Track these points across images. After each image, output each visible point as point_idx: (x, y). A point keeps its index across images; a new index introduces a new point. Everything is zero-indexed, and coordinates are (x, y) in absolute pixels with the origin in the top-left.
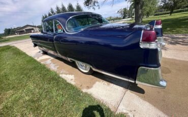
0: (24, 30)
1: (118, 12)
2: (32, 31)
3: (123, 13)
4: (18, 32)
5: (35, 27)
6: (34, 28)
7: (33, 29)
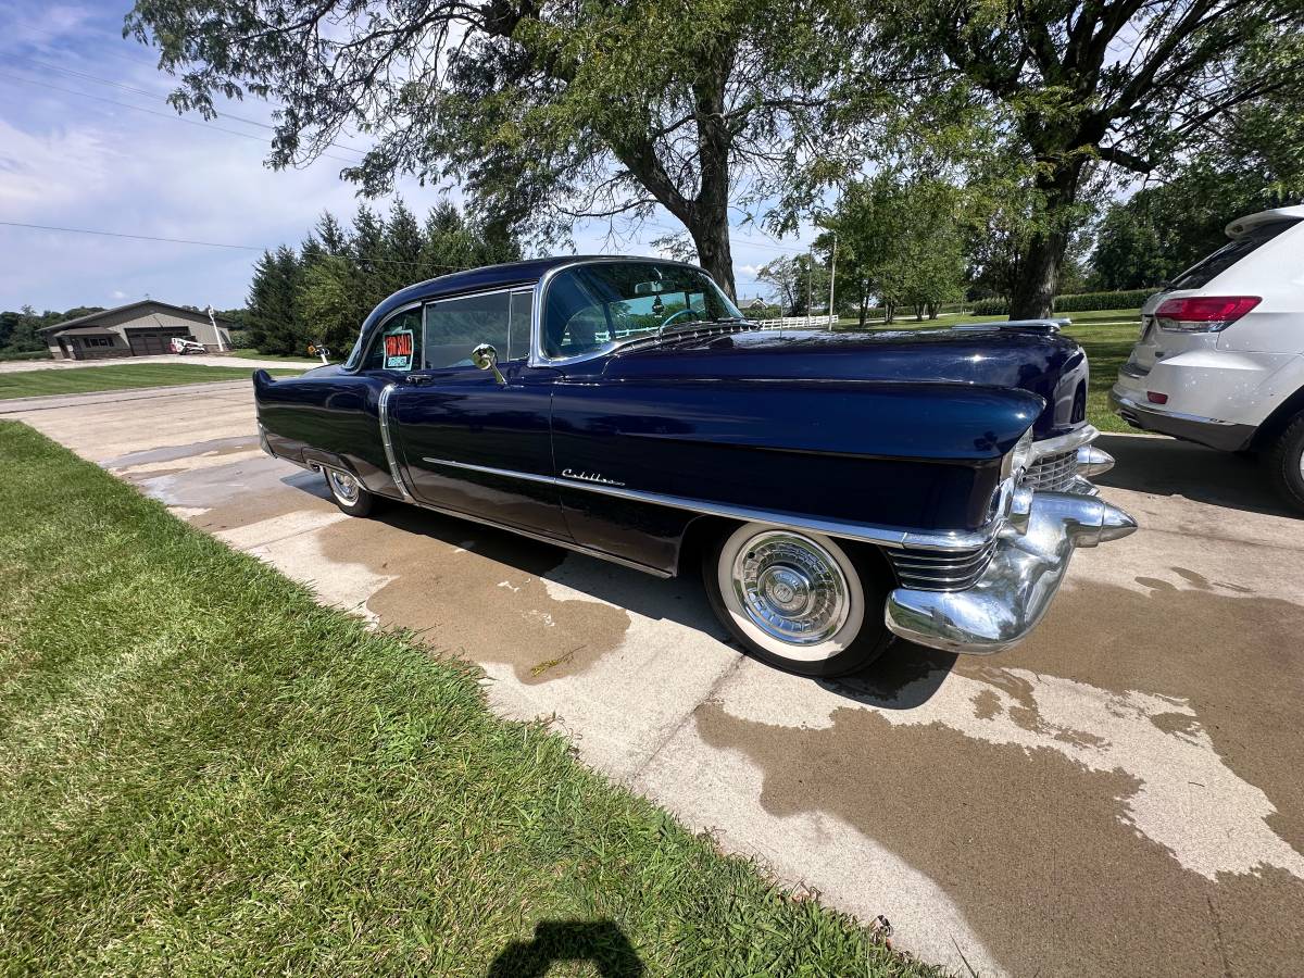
0: (119, 329)
1: (764, 272)
2: (178, 343)
3: (793, 280)
4: (74, 340)
5: (203, 317)
6: (195, 327)
7: (182, 332)
